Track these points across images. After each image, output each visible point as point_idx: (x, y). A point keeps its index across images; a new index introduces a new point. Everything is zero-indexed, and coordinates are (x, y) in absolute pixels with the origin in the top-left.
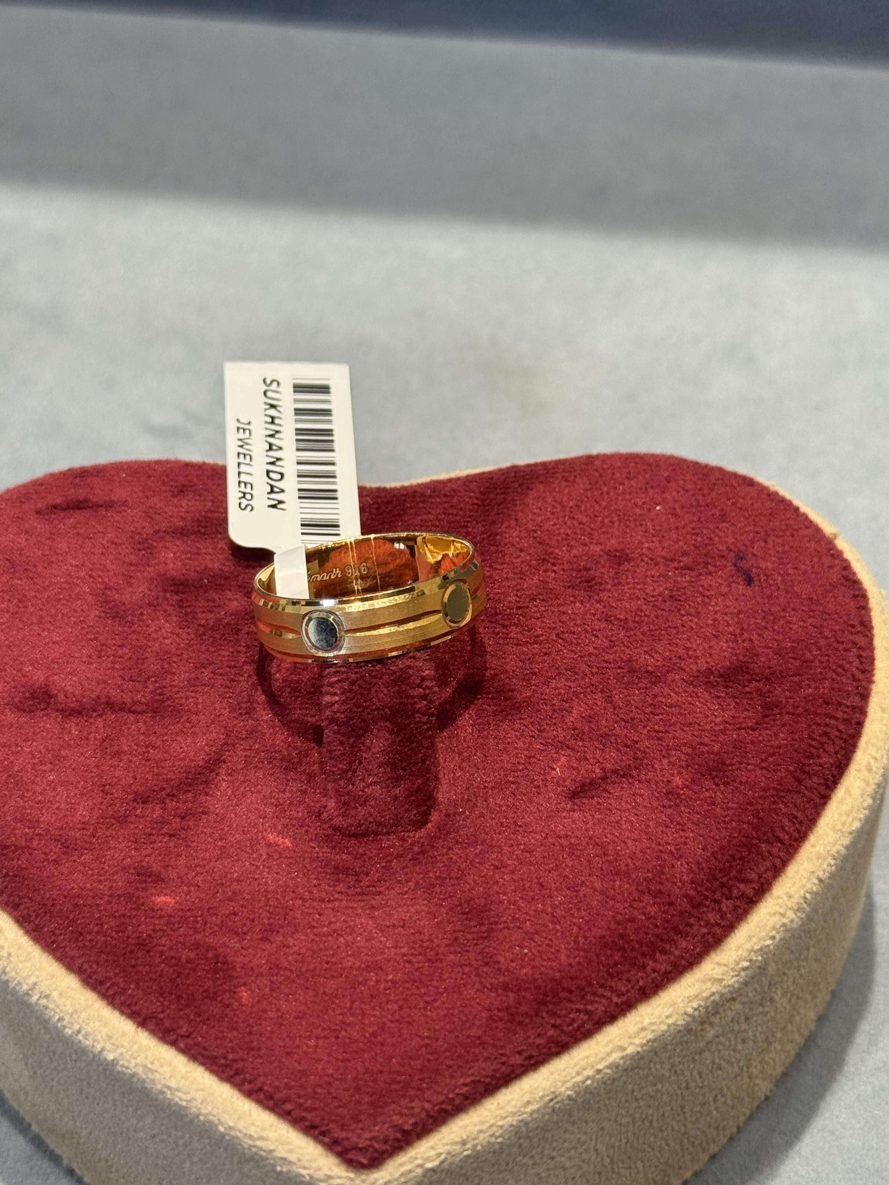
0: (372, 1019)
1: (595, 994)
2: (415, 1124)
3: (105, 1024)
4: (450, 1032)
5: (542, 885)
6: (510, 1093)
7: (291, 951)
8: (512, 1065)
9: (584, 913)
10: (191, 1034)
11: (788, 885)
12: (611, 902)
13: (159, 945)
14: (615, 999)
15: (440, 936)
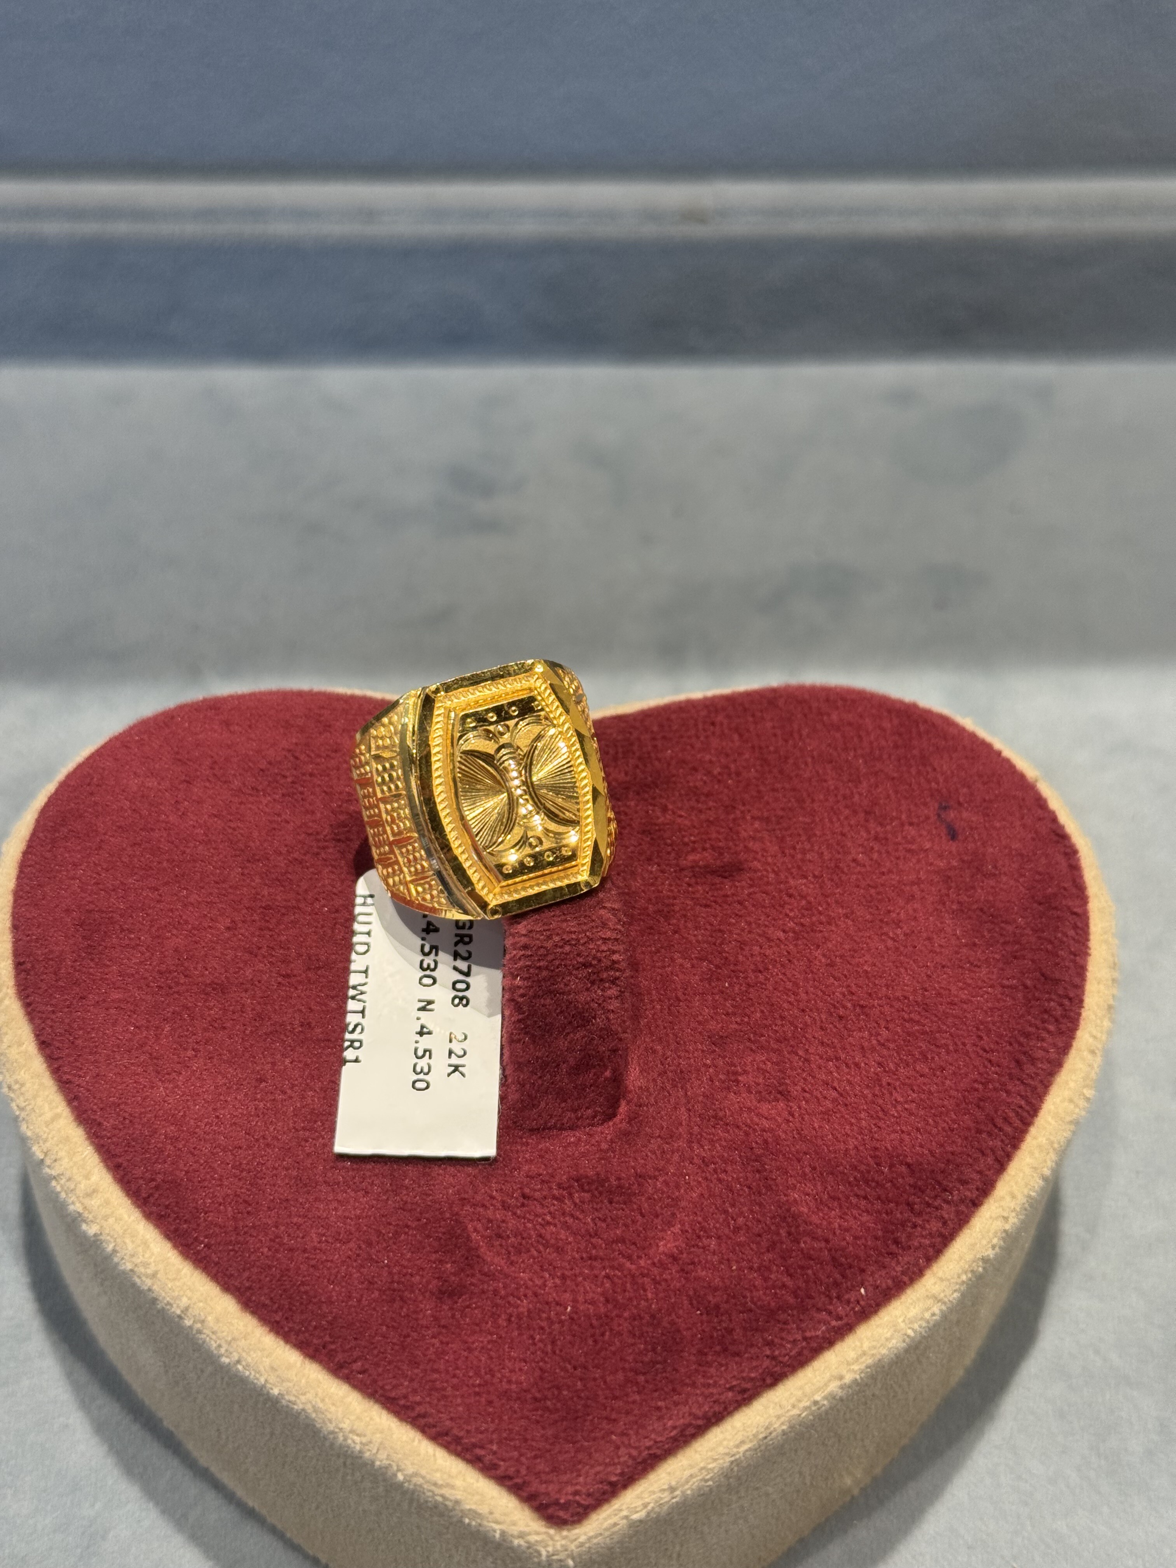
2: (622, 1474)
3: (268, 1353)
6: (722, 1432)
8: (724, 1403)
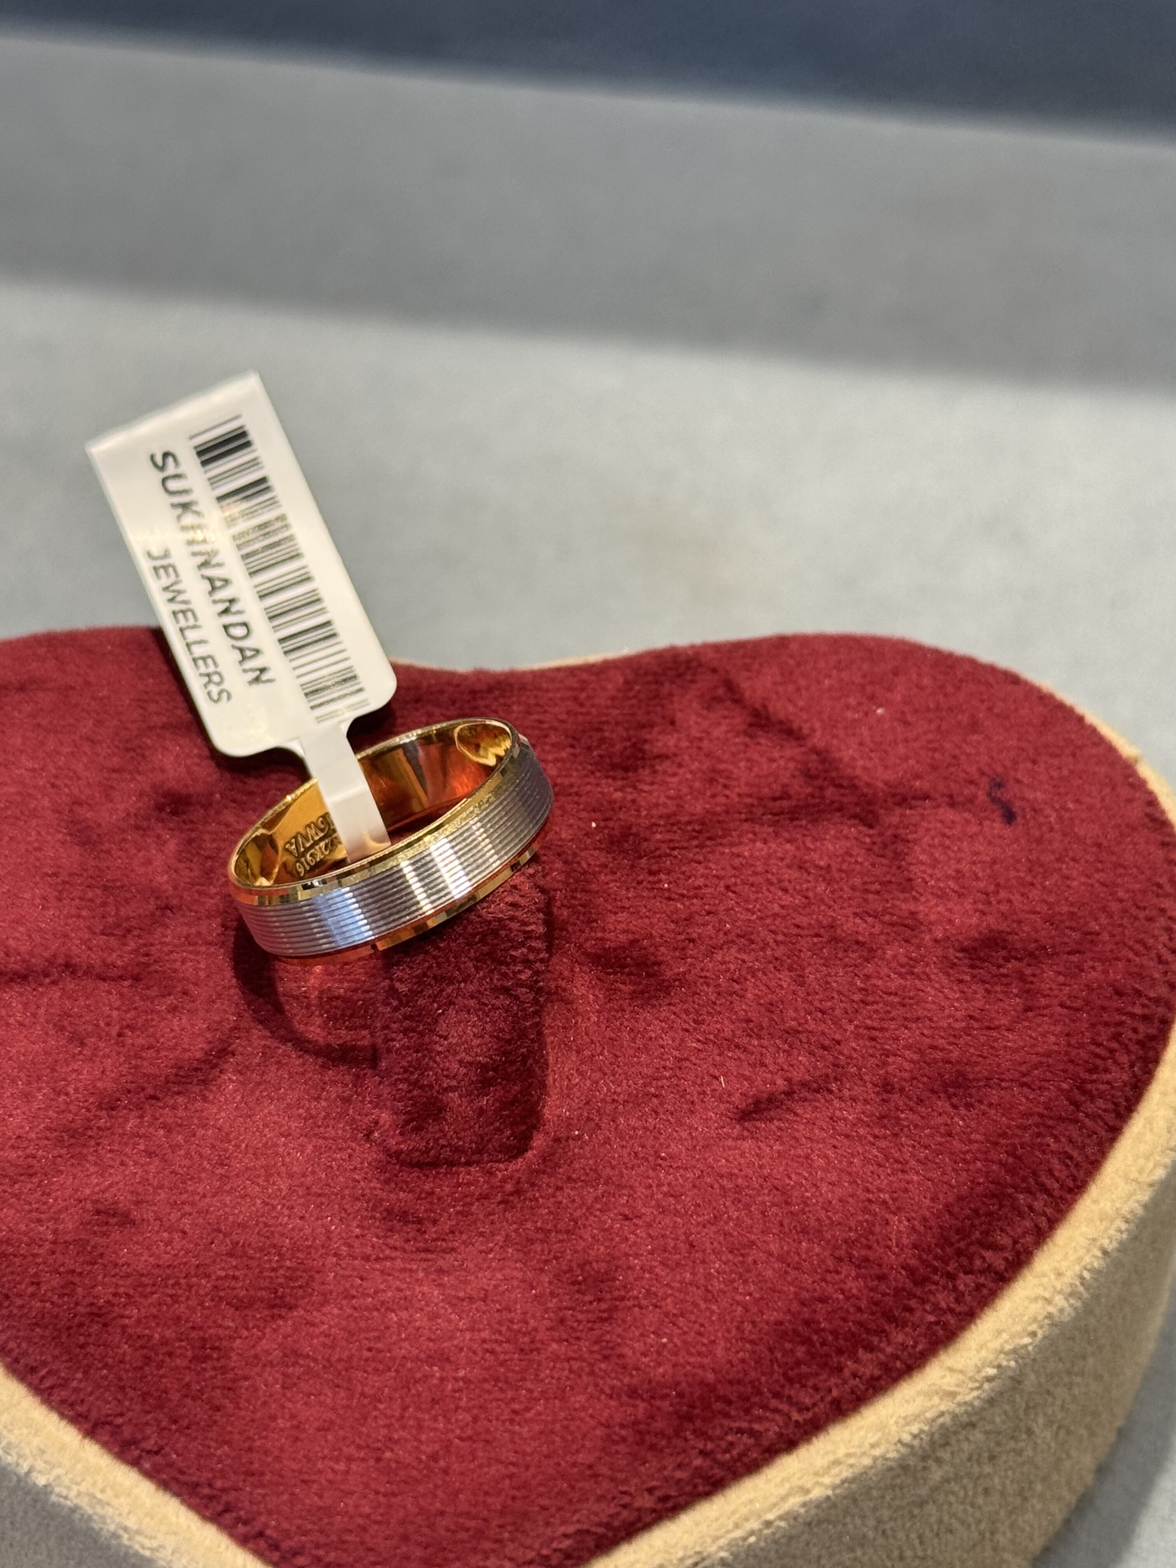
0: (432, 1434)
1: (765, 1407)
3: (37, 1431)
4: (547, 1457)
5: (692, 1246)
7: (317, 1331)
8: (639, 1510)
9: (752, 1288)
10: (161, 1448)
11: (1057, 1257)
12: (794, 1273)
13: (122, 1316)
14: (796, 1416)
15: (538, 1314)
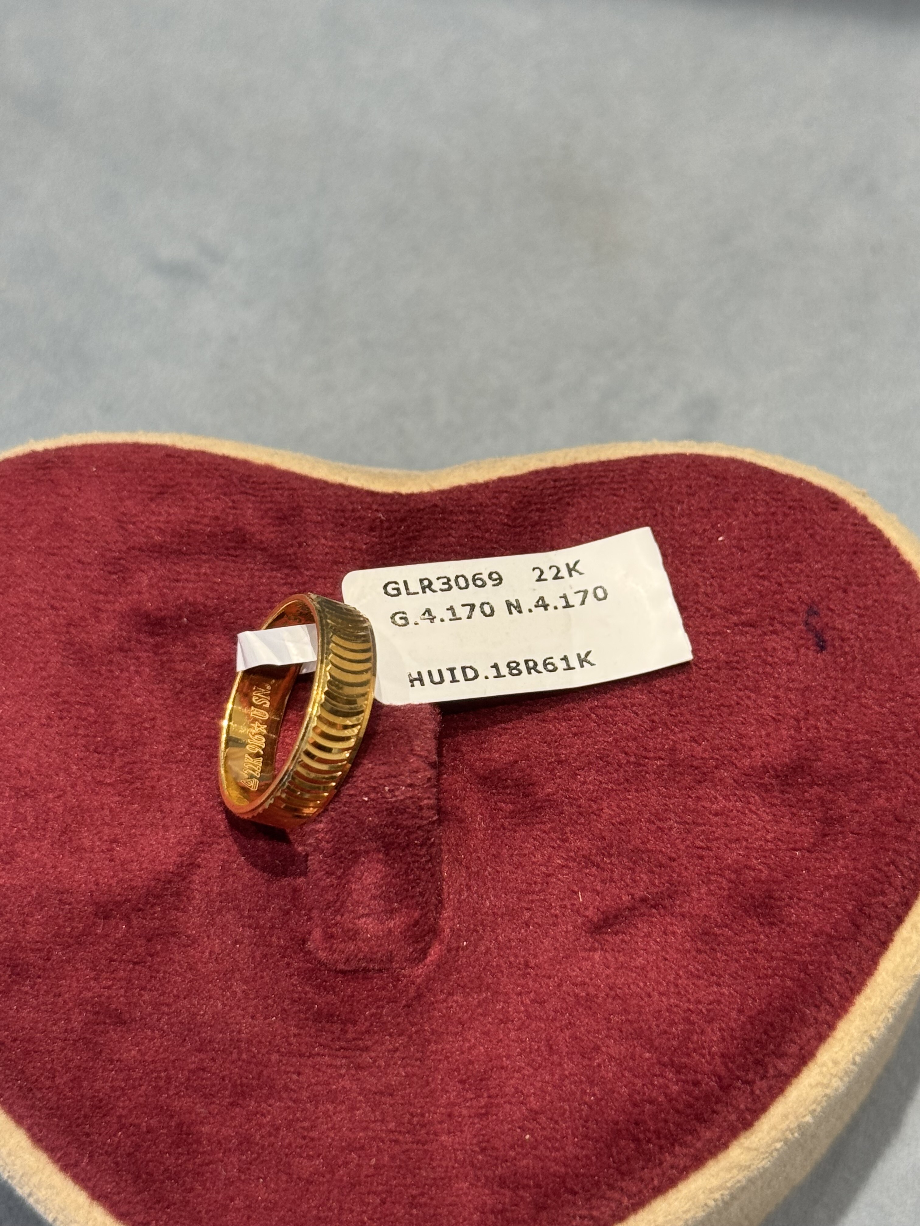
1: (602, 1197)
3: (58, 1192)
7: (265, 1121)
9: (596, 1089)
11: (837, 1049)
13: (117, 1107)
14: (626, 1201)
